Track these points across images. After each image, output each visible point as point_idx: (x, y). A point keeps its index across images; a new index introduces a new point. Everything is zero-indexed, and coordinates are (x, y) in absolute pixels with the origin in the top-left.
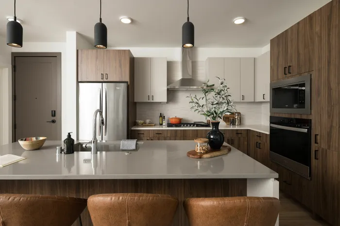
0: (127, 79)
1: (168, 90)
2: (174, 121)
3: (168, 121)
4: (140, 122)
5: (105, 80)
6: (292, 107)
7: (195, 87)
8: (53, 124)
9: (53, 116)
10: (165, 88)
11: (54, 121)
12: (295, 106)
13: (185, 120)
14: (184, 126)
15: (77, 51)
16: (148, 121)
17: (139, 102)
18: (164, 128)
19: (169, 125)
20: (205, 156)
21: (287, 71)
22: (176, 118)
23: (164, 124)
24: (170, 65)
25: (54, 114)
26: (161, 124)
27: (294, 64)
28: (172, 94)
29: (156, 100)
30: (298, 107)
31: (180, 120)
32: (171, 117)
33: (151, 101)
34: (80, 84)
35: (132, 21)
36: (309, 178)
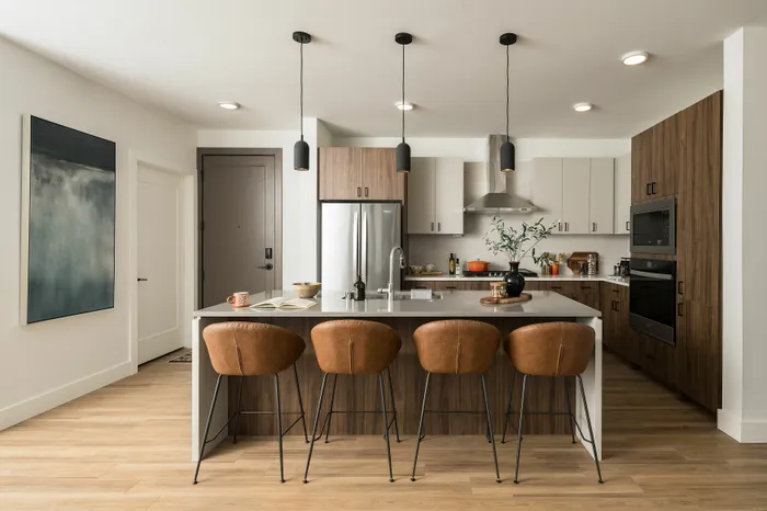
0: (401, 196)
1: (465, 213)
2: (475, 268)
3: (464, 266)
4: (417, 268)
5: (365, 198)
6: (656, 244)
7: (510, 209)
8: (268, 271)
9: (267, 257)
10: (461, 210)
11: (269, 267)
12: (659, 242)
13: (494, 265)
14: (493, 274)
15: (318, 149)
16: (430, 267)
17: (413, 235)
18: (458, 278)
19: (468, 274)
20: (502, 301)
21: (651, 189)
22: (478, 262)
23: (457, 272)
24: (468, 169)
25: (269, 255)
26: (452, 273)
27: (659, 179)
28: (471, 221)
29: (445, 231)
30: (662, 244)
31: (486, 264)
32: (469, 260)
33: (436, 232)
34: (323, 205)
35: (414, 106)
36: (673, 343)
